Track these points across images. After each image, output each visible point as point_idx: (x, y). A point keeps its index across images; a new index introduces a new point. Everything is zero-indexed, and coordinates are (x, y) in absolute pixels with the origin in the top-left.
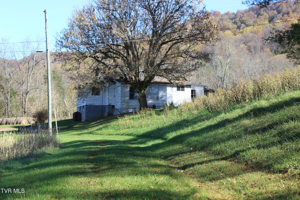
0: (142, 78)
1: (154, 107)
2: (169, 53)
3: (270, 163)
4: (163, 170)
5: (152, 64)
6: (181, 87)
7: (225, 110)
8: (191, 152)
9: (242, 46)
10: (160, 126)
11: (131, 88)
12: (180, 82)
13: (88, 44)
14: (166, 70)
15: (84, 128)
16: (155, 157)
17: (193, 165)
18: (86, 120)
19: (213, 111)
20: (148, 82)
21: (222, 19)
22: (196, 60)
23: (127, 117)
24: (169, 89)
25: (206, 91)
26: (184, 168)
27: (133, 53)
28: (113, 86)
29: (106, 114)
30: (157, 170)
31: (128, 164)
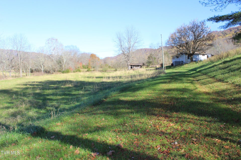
0: (191, 52)
1: (195, 61)
2: (199, 45)
3: (223, 79)
4: (191, 81)
5: (194, 48)
6: (204, 55)
7: (216, 62)
8: (201, 75)
9: (225, 41)
10: (196, 67)
11: (188, 56)
12: (203, 53)
13: (174, 43)
14: (198, 50)
15: (174, 68)
16: (191, 77)
17: (200, 80)
18: (175, 66)
19: (212, 62)
20: (193, 54)
21: (218, 33)
22: (208, 46)
23: (186, 65)
24: (200, 56)
25: (212, 56)
26: (198, 81)
27: (188, 45)
28: (182, 55)
29: (181, 64)
30: (189, 81)
31: (180, 80)
